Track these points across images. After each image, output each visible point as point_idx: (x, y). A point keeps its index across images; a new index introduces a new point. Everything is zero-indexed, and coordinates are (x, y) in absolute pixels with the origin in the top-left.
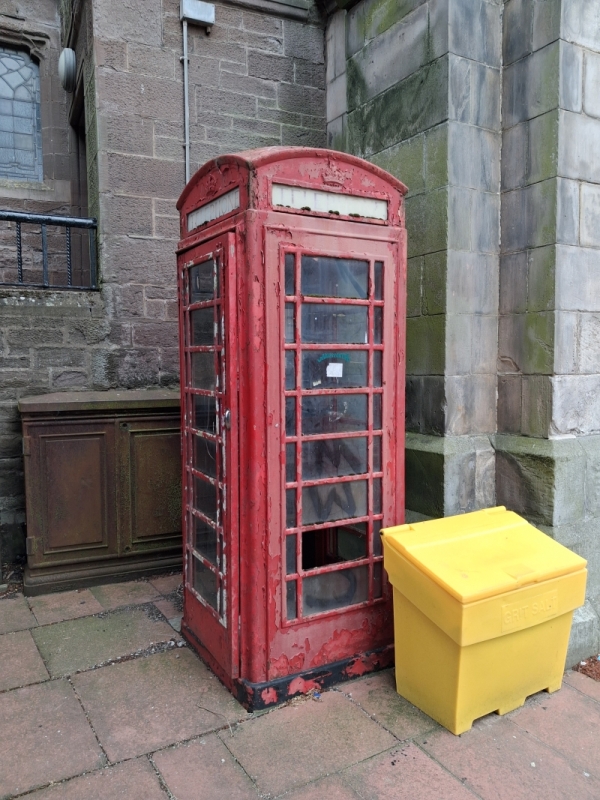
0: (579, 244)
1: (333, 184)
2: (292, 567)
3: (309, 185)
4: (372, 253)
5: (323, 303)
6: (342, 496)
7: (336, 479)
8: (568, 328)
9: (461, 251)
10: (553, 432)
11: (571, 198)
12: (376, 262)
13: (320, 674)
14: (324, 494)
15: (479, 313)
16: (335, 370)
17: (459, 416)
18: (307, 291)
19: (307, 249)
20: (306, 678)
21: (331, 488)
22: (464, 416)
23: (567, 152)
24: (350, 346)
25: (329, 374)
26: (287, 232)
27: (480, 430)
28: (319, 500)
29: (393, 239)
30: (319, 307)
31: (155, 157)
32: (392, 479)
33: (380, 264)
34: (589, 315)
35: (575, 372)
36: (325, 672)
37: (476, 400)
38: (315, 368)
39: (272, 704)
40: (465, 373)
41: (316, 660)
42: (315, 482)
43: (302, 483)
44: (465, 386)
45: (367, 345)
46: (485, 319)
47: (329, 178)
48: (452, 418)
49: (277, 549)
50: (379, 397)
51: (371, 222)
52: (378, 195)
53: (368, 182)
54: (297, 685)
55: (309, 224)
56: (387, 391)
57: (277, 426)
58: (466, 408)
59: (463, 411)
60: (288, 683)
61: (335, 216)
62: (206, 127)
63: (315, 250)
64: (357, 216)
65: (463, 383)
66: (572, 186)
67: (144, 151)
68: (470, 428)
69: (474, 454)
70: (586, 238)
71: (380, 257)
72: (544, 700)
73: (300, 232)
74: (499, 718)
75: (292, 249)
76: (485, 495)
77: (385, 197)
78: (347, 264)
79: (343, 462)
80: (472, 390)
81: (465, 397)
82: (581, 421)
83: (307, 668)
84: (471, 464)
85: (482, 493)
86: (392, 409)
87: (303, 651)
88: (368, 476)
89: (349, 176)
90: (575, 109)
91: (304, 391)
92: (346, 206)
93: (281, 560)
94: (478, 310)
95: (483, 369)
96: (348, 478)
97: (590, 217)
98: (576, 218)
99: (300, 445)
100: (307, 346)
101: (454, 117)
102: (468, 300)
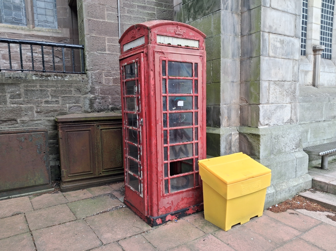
0: (269, 56)
1: (179, 35)
2: (166, 175)
3: (170, 35)
4: (193, 60)
5: (176, 79)
6: (184, 149)
7: (181, 143)
8: (265, 87)
9: (226, 59)
10: (259, 125)
11: (266, 39)
12: (195, 63)
13: (177, 213)
14: (177, 149)
15: (233, 82)
16: (180, 103)
17: (226, 120)
18: (170, 74)
19: (170, 59)
20: (172, 215)
21: (180, 146)
22: (227, 120)
23: (264, 22)
24: (186, 95)
25: (178, 105)
26: (162, 53)
27: (233, 125)
28: (176, 151)
29: (201, 55)
30: (174, 80)
31: (106, 21)
32: (201, 143)
33: (197, 64)
34: (273, 82)
35: (268, 103)
36: (179, 213)
37: (232, 114)
38: (174, 103)
39: (160, 224)
40: (228, 104)
41: (175, 208)
42: (174, 144)
43: (169, 145)
44: (228, 109)
45: (192, 94)
46: (235, 84)
47: (177, 33)
48: (223, 121)
49: (161, 168)
50: (197, 113)
51: (193, 48)
52: (195, 38)
53: (192, 34)
54: (169, 217)
55: (170, 50)
56: (200, 111)
57: (160, 124)
58: (228, 117)
59: (227, 118)
60: (166, 216)
61: (180, 47)
62: (126, 9)
63: (173, 59)
64: (188, 46)
65: (227, 108)
66: (266, 35)
67: (102, 18)
68: (230, 124)
69: (231, 134)
70: (271, 54)
71: (196, 62)
72: (256, 219)
73: (167, 53)
74: (241, 225)
75: (164, 59)
76: (235, 149)
77: (198, 39)
78: (184, 64)
79: (184, 137)
80: (230, 110)
81: (228, 113)
82: (270, 121)
83: (172, 211)
84: (230, 138)
85: (234, 148)
86: (201, 117)
87: (171, 205)
88: (193, 142)
89: (185, 31)
90: (267, 6)
91: (170, 111)
92: (184, 43)
93: (162, 172)
95: (234, 103)
96: (186, 143)
97: (273, 46)
98: (268, 46)
99: (168, 131)
100: (170, 95)
101: (223, 8)
102: (228, 77)
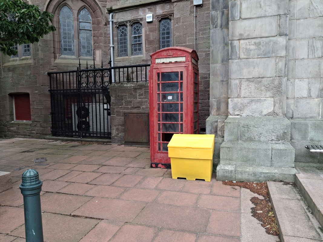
0: (239, 58)
1: (170, 56)
2: (159, 140)
3: (164, 57)
4: (179, 70)
5: (166, 83)
6: (172, 127)
7: (170, 122)
8: (235, 84)
9: (215, 64)
10: (229, 115)
11: (235, 46)
12: (181, 72)
13: (165, 165)
14: (167, 125)
15: (223, 81)
16: (170, 98)
17: (215, 110)
18: (162, 80)
19: (162, 71)
20: (162, 165)
21: (169, 124)
22: (217, 111)
23: (233, 33)
24: (174, 92)
25: (168, 99)
26: (158, 68)
27: (223, 115)
28: (166, 126)
29: (186, 66)
30: (166, 84)
31: (187, 44)
32: (186, 124)
33: (182, 73)
34: (245, 80)
36: (167, 165)
37: (221, 106)
38: (165, 97)
39: (154, 168)
40: (217, 98)
41: (165, 162)
42: (165, 122)
43: (161, 122)
44: (217, 102)
46: (224, 83)
47: (169, 55)
48: (212, 111)
49: (156, 135)
50: (182, 104)
51: (180, 62)
52: (183, 55)
53: (179, 53)
54: (160, 165)
55: (163, 66)
56: (184, 103)
57: (156, 109)
58: (217, 108)
59: (216, 109)
60: (158, 164)
61: (170, 63)
62: (201, 32)
63: (164, 71)
64: (177, 62)
65: (216, 101)
68: (219, 114)
69: (217, 121)
70: (242, 56)
71: (181, 70)
73: (161, 68)
75: (159, 72)
76: (221, 133)
77: (184, 56)
78: (173, 73)
79: (172, 119)
80: (220, 103)
81: (217, 105)
82: (242, 112)
83: (163, 163)
84: (216, 124)
87: (162, 159)
88: (179, 123)
89: (174, 53)
90: (236, 19)
91: (162, 102)
92: (173, 60)
93: (157, 138)
94: (222, 80)
95: (224, 97)
96: (173, 123)
97: (245, 50)
98: (238, 51)
99: (161, 114)
100: (162, 92)
101: (212, 28)
102: (218, 78)
